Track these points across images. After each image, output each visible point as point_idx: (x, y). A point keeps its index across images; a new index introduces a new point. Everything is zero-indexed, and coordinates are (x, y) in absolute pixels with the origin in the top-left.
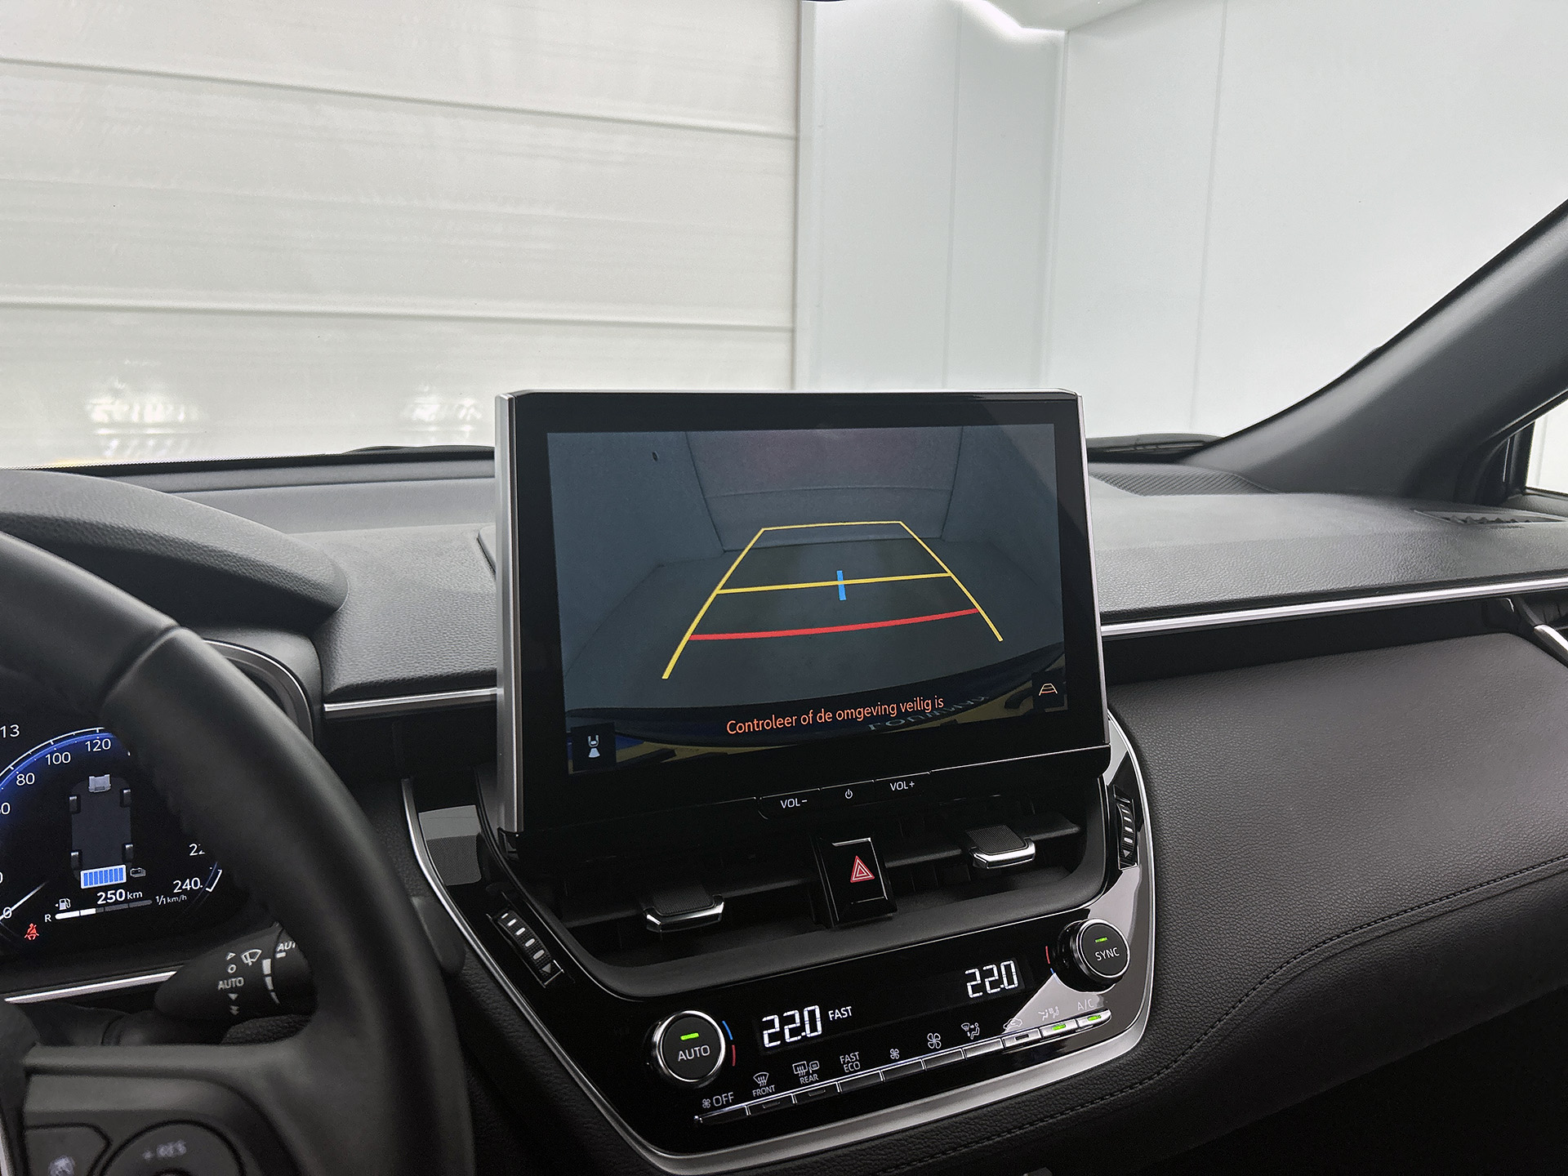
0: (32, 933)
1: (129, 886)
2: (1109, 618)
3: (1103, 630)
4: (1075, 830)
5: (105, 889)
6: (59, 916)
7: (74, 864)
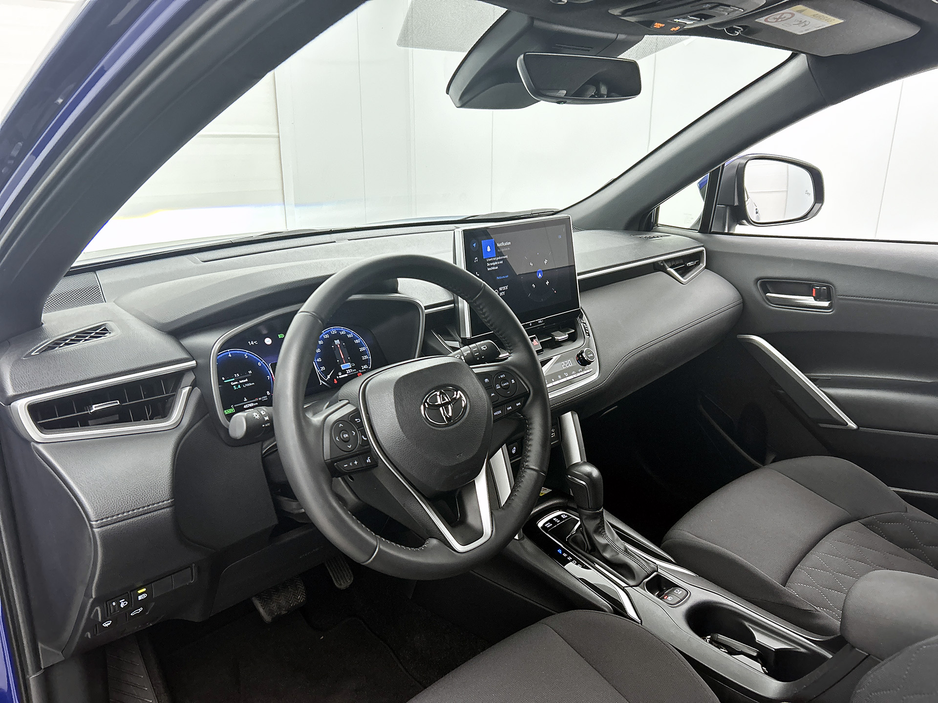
0: (336, 381)
1: (352, 368)
2: (579, 274)
3: (578, 278)
4: (573, 331)
5: (348, 369)
6: (340, 377)
7: (339, 363)
